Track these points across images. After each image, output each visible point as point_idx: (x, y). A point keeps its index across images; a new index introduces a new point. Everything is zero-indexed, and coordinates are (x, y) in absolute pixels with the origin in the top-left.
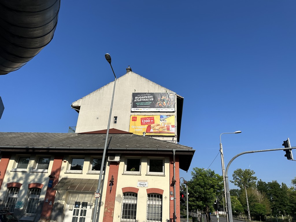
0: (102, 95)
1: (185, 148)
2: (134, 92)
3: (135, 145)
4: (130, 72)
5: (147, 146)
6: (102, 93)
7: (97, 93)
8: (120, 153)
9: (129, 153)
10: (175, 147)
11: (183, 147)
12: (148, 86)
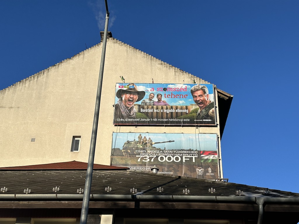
0: (43, 88)
6: (44, 83)
7: (32, 82)
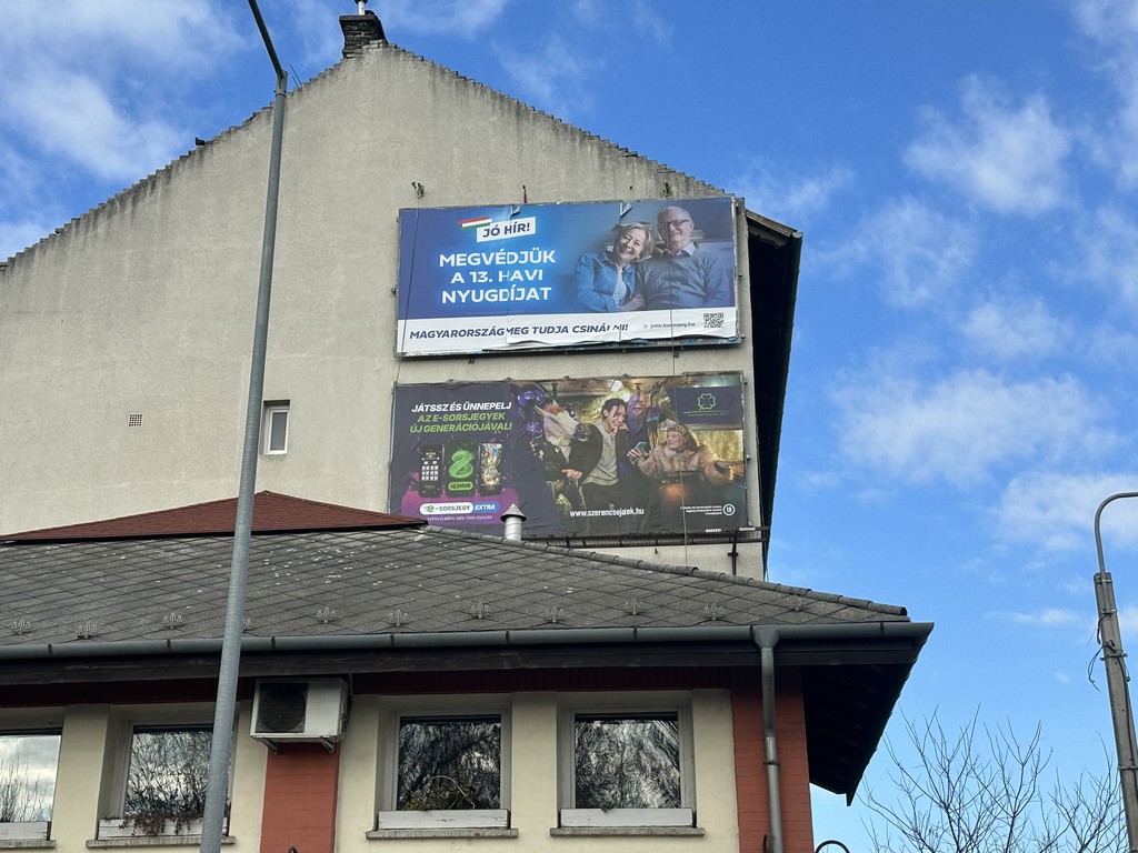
0: (156, 238)
1: (851, 612)
2: (414, 204)
3: (457, 606)
4: (374, 43)
5: (553, 613)
8: (345, 677)
9: (413, 668)
10: (770, 611)
11: (832, 607)
12: (519, 154)
